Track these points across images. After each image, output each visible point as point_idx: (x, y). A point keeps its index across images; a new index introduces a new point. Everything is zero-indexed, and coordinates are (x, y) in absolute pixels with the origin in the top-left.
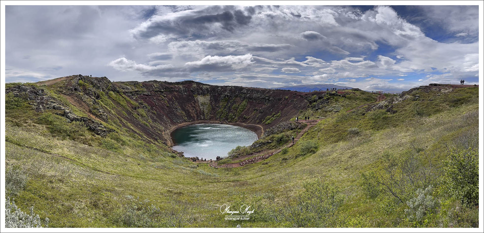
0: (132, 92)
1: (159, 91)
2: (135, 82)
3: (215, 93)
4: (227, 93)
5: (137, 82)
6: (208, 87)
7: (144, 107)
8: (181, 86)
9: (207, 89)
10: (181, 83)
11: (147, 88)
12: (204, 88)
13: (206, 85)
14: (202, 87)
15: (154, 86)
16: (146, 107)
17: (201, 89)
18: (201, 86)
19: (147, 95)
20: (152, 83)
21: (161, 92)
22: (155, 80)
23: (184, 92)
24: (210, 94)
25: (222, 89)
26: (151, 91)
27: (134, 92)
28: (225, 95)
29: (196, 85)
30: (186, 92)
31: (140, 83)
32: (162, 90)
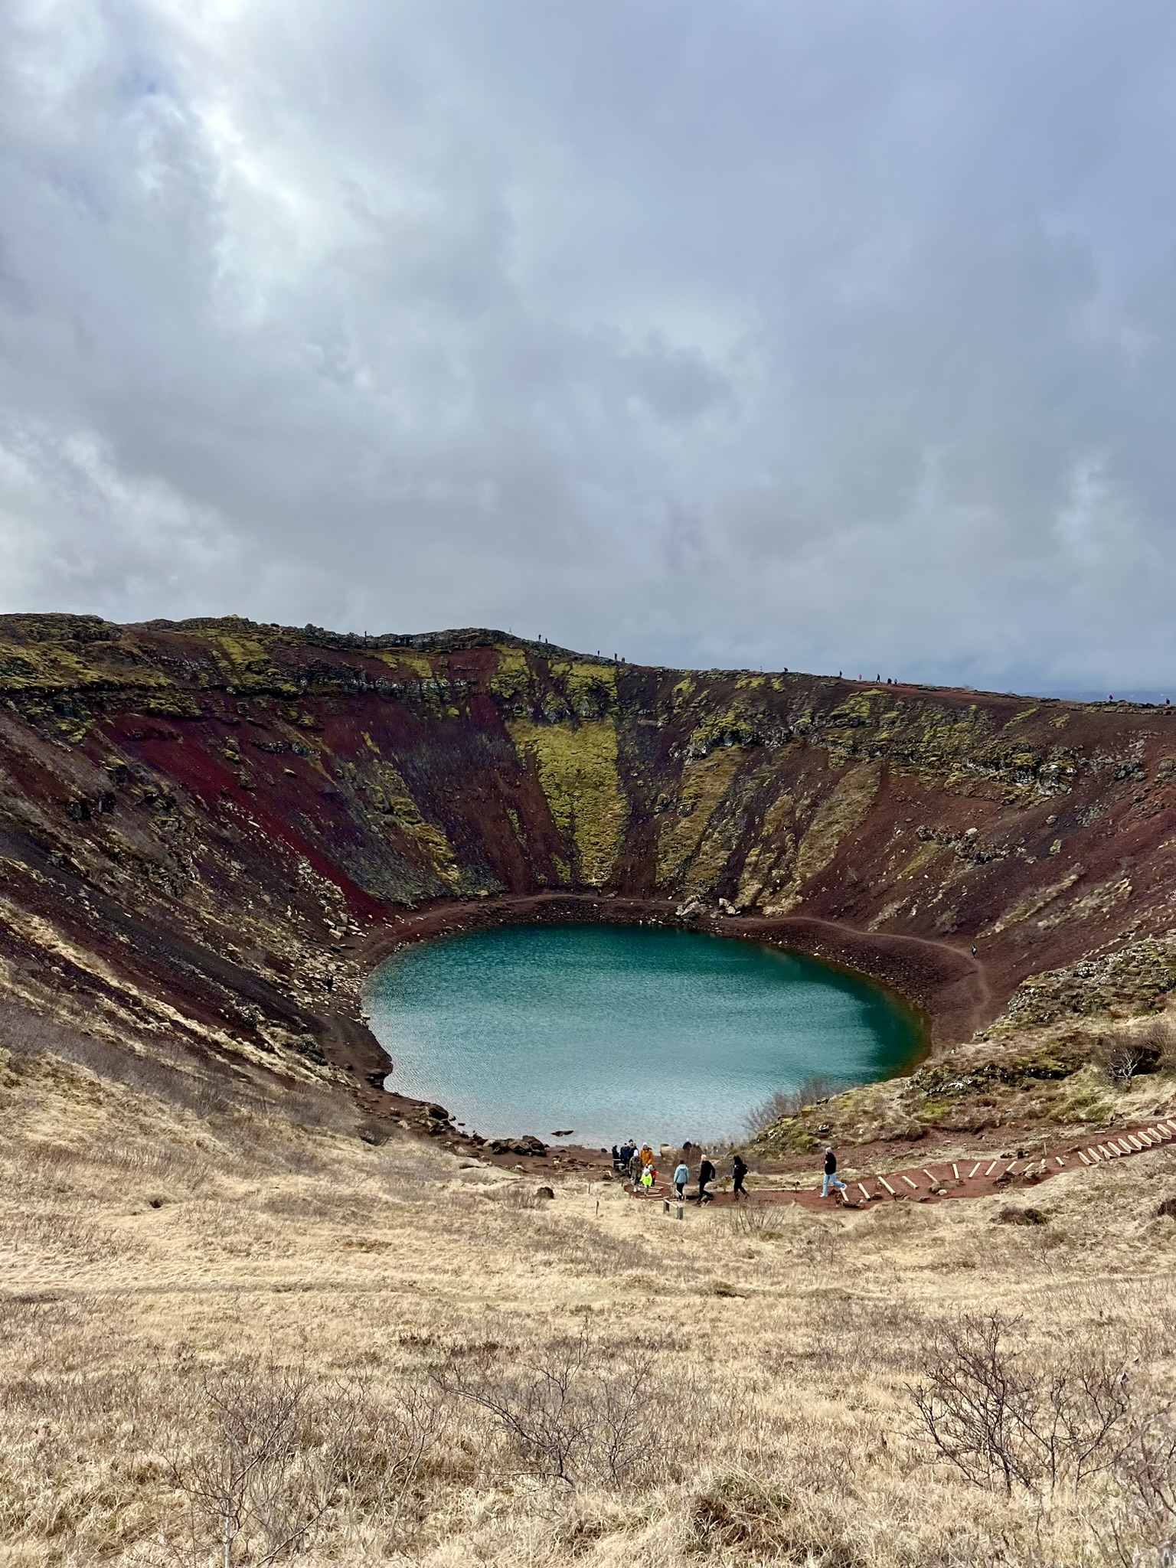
0: (59, 690)
1: (264, 692)
2: (81, 619)
3: (649, 716)
4: (731, 716)
5: (100, 622)
6: (606, 674)
8: (421, 665)
9: (597, 691)
10: (424, 644)
11: (170, 668)
12: (573, 683)
13: (595, 661)
14: (564, 673)
17: (559, 685)
18: (560, 668)
19: (171, 717)
20: (213, 632)
21: (277, 693)
23: (444, 702)
24: (620, 719)
25: (698, 690)
26: (204, 690)
27: (71, 690)
28: (723, 733)
29: (523, 661)
30: (455, 700)
31: (118, 629)
32: (286, 687)
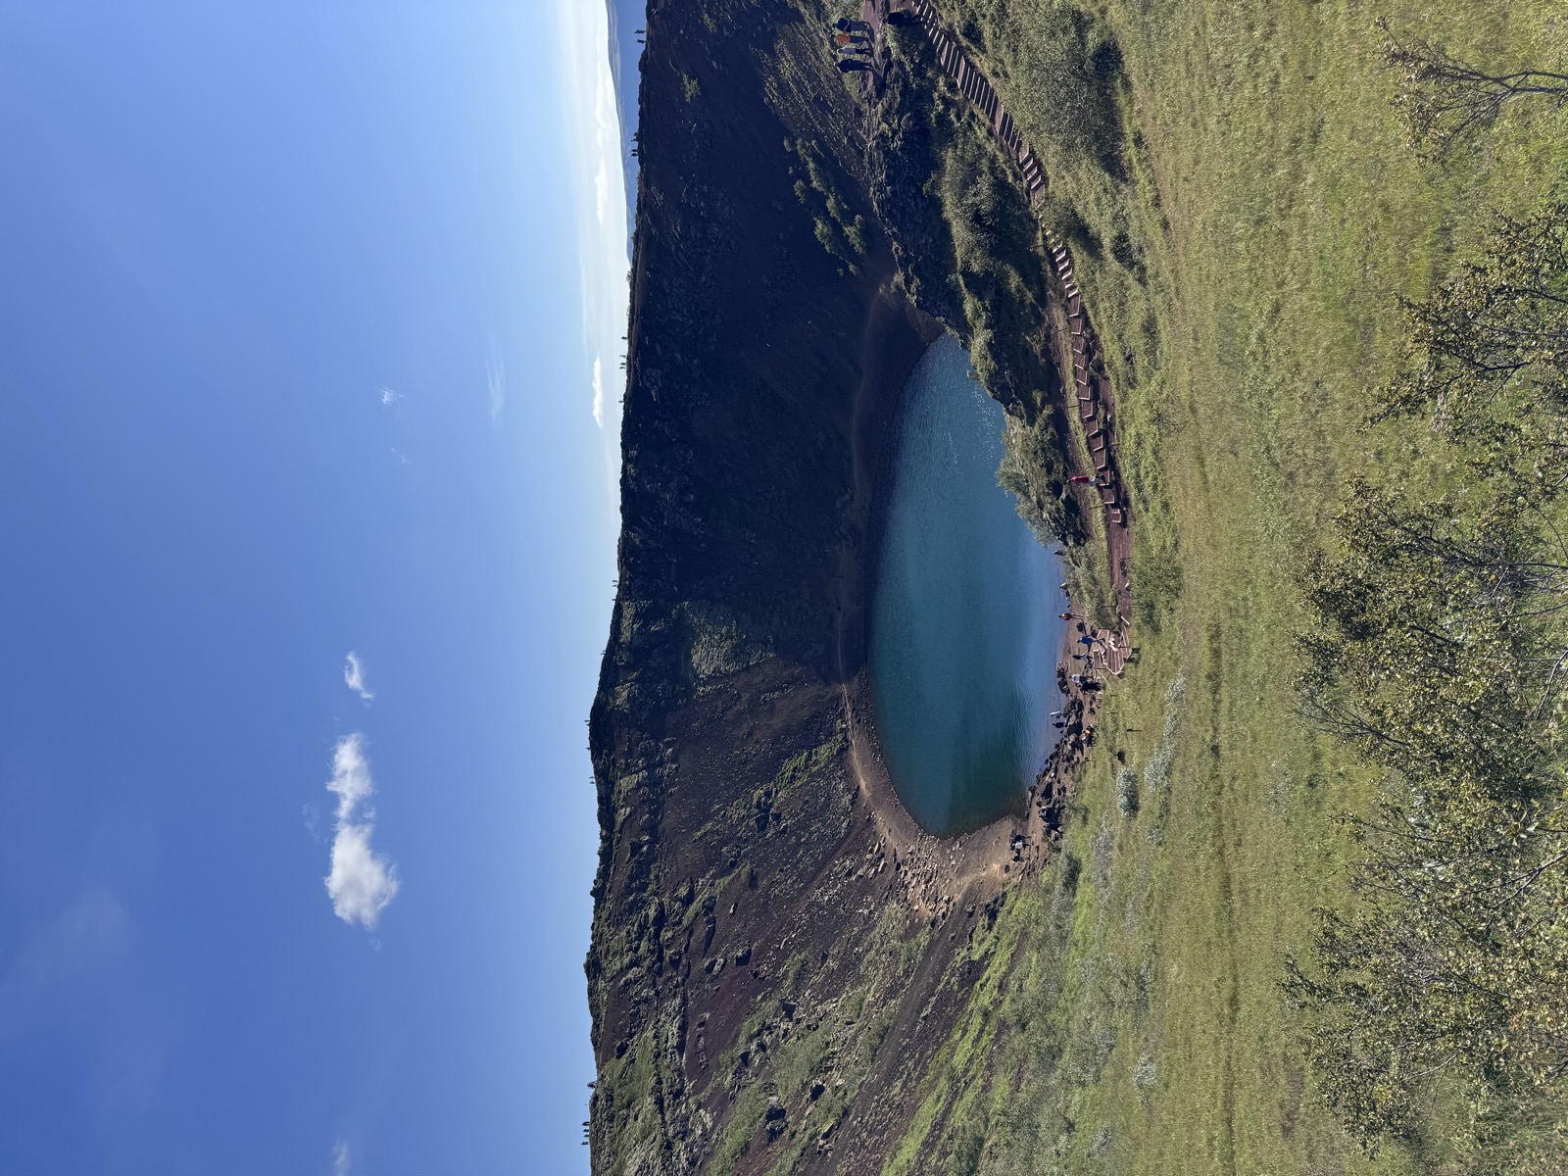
1: (656, 934)
3: (667, 570)
4: (666, 495)
6: (629, 610)
7: (762, 1047)
9: (644, 617)
15: (623, 971)
16: (759, 1033)
17: (642, 653)
18: (625, 654)
20: (601, 985)
21: (658, 923)
22: (587, 967)
24: (673, 598)
26: (657, 993)
27: (663, 1123)
29: (619, 689)
30: (659, 752)
32: (652, 913)
